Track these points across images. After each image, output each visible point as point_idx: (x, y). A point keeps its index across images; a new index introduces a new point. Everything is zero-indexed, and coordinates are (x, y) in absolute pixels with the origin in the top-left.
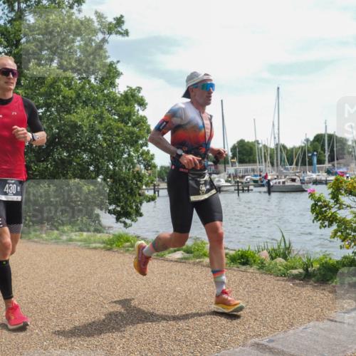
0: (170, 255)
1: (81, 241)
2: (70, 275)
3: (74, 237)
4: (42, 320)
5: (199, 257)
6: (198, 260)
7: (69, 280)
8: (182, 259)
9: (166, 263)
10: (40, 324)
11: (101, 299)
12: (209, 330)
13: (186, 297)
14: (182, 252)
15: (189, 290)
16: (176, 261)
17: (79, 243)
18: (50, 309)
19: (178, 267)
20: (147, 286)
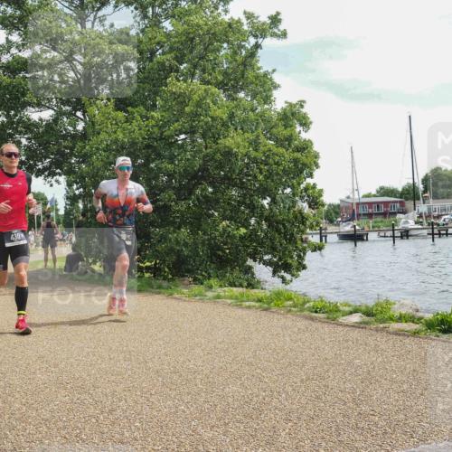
0: (344, 318)
1: (231, 298)
2: (220, 340)
3: (222, 294)
4: (189, 394)
5: (383, 321)
6: (381, 326)
7: (219, 346)
8: (361, 323)
9: (340, 328)
10: (187, 398)
11: (259, 371)
12: (402, 416)
13: (369, 373)
14: (360, 314)
15: (372, 364)
16: (353, 326)
17: (229, 301)
18: (198, 381)
19: (356, 334)
20: (317, 357)
